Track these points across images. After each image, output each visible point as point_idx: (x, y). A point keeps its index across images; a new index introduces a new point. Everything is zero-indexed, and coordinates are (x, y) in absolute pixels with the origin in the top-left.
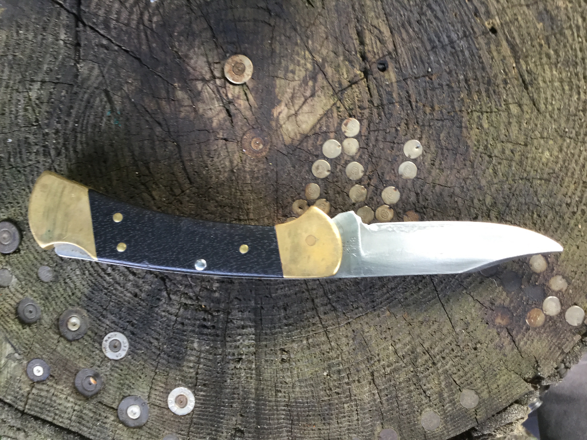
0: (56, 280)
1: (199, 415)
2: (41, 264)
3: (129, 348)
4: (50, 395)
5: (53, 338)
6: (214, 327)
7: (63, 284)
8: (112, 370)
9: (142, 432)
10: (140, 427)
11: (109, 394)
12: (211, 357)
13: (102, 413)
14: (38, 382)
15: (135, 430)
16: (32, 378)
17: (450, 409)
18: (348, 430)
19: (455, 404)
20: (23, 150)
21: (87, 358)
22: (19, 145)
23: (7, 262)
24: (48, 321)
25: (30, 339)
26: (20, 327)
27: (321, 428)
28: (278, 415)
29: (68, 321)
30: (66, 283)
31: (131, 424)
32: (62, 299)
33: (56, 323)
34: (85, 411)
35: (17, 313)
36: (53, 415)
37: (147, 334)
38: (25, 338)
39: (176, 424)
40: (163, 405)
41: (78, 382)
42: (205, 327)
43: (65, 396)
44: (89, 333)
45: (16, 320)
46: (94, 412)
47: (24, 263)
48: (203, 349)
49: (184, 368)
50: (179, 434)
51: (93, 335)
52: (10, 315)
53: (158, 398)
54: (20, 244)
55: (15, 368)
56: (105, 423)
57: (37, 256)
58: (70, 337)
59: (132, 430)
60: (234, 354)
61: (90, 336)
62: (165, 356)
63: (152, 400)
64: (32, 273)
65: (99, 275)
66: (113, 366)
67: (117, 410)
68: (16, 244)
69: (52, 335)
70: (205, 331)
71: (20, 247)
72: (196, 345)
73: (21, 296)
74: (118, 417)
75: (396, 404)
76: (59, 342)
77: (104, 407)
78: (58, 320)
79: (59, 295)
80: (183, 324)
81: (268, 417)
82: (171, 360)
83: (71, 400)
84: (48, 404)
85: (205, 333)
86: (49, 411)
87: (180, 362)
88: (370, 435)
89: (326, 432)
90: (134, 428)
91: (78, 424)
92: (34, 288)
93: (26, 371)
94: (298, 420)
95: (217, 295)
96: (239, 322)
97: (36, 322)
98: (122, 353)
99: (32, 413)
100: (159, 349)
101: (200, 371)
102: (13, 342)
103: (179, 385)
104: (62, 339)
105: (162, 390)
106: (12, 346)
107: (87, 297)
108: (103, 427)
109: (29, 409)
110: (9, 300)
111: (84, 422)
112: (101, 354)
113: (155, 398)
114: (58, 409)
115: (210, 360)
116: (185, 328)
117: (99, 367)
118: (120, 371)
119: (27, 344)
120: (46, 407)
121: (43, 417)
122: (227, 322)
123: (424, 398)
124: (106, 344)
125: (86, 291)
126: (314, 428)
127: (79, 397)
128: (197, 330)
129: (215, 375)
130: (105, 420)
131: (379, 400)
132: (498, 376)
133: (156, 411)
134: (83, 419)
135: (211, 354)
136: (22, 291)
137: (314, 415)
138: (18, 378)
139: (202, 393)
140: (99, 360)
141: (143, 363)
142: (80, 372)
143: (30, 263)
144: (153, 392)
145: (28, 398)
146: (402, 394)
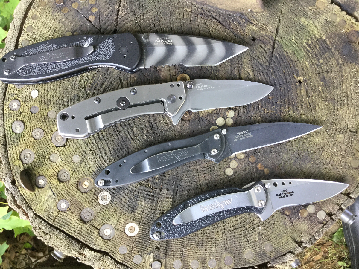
0: (81, 162)
1: (139, 237)
2: (75, 154)
3: (111, 200)
4: (67, 218)
5: (74, 190)
6: (153, 196)
7: (84, 165)
8: (101, 210)
9: (110, 242)
10: (109, 240)
11: (97, 221)
12: (149, 210)
13: (92, 231)
14: (62, 211)
15: (107, 241)
16: (59, 209)
17: (259, 250)
18: (210, 254)
19: (261, 248)
20: (76, 99)
21: (89, 202)
22: (74, 97)
23: (57, 150)
24: (73, 181)
25: (62, 189)
26: (58, 183)
27: (197, 251)
28: (177, 242)
29: (83, 183)
30: (85, 164)
31: (105, 238)
32: (82, 172)
33: (77, 183)
34: (83, 228)
35: (57, 176)
36: (67, 228)
37: (121, 195)
38: (60, 189)
39: (127, 240)
40: (122, 230)
41: (82, 214)
42: (149, 195)
43: (74, 220)
44: (93, 190)
45: (57, 179)
46: (88, 230)
47: (66, 152)
48: (146, 205)
49: (135, 214)
50: (128, 246)
51: (94, 191)
52: (54, 176)
53: (120, 226)
54: (66, 143)
55: (52, 202)
56: (92, 236)
57: (73, 150)
58: (83, 191)
59: (105, 241)
60: (160, 210)
61: (92, 192)
62: (127, 206)
63: (117, 227)
64: (69, 157)
65: (102, 163)
66: (102, 208)
67: (99, 230)
68: (64, 142)
69: (74, 189)
70: (149, 197)
71: (66, 144)
72: (143, 203)
73: (61, 168)
74: (99, 233)
75: (234, 245)
76: (77, 192)
77: (93, 227)
78: (78, 182)
79: (81, 170)
80: (138, 192)
81: (172, 243)
82: (130, 209)
83: (77, 222)
84: (65, 223)
85: (148, 198)
86: (65, 226)
87: (134, 210)
88: (219, 258)
89: (199, 254)
90: (106, 240)
91: (78, 235)
92: (69, 165)
93: (57, 205)
94: (186, 246)
95: (157, 181)
96: (165, 195)
97: (67, 181)
98: (107, 202)
99: (56, 226)
100: (125, 203)
101: (143, 216)
102: (53, 190)
103: (132, 222)
104: (79, 191)
105: (123, 223)
106: (52, 192)
107: (94, 173)
108: (91, 237)
109: (55, 224)
110: (55, 169)
111: (82, 234)
112: (97, 201)
113: (119, 227)
114: (70, 226)
115: (148, 211)
116: (139, 194)
117: (94, 207)
118: (104, 211)
119: (60, 192)
120: (64, 224)
121: (61, 228)
122: (160, 194)
123: (247, 244)
124: (100, 196)
125: (95, 170)
126: (194, 251)
127: (81, 221)
128: (145, 196)
129: (150, 219)
130: (93, 234)
131: (226, 242)
132: (283, 238)
133: (119, 233)
134: (81, 232)
135: (150, 208)
136: (62, 165)
137: (194, 245)
138: (52, 208)
139: (142, 227)
140: (95, 204)
141: (116, 208)
142: (84, 209)
143: (69, 153)
144: (118, 223)
145: (55, 218)
146: (237, 240)
